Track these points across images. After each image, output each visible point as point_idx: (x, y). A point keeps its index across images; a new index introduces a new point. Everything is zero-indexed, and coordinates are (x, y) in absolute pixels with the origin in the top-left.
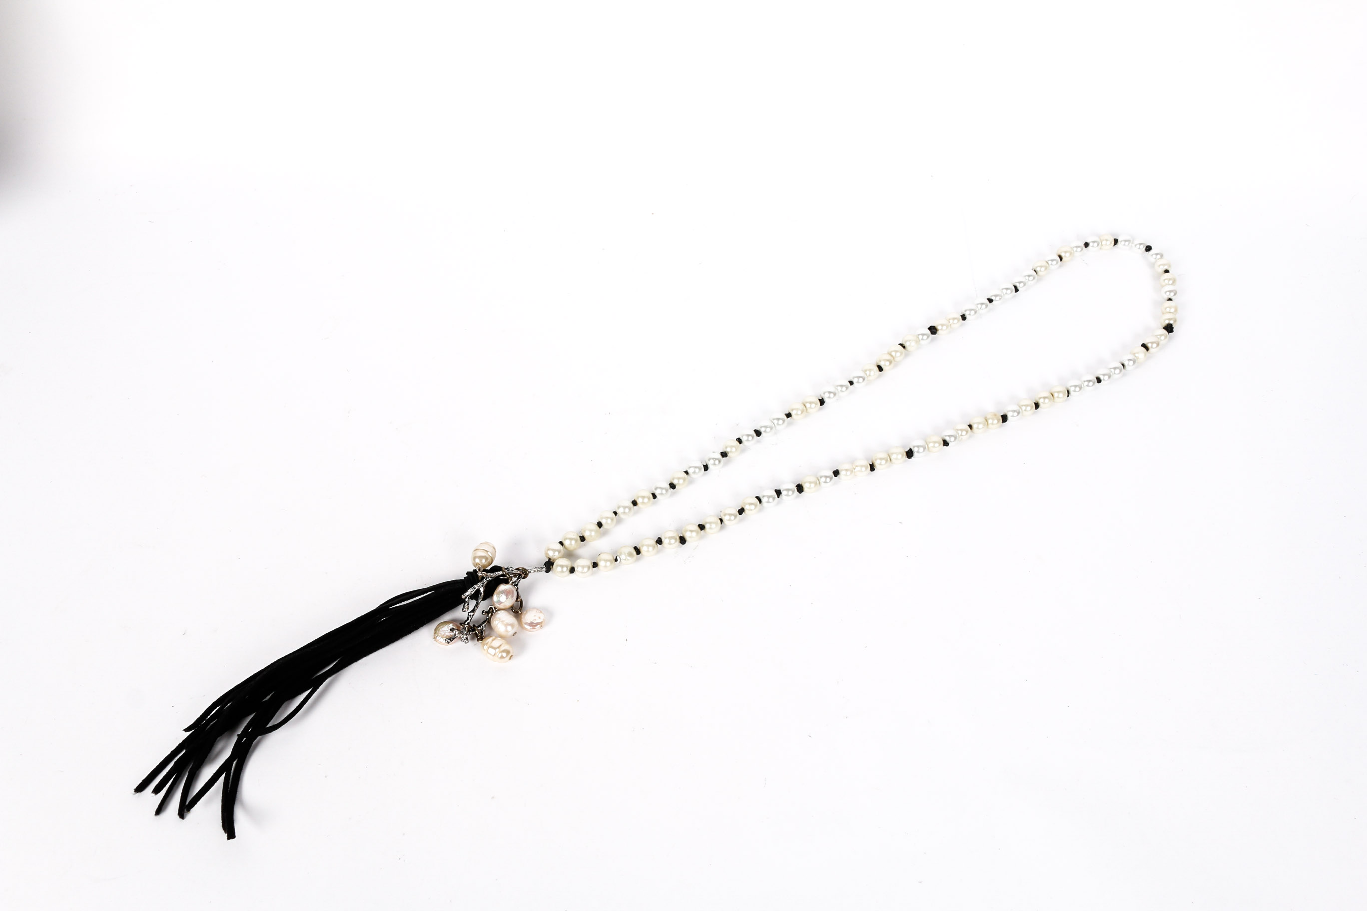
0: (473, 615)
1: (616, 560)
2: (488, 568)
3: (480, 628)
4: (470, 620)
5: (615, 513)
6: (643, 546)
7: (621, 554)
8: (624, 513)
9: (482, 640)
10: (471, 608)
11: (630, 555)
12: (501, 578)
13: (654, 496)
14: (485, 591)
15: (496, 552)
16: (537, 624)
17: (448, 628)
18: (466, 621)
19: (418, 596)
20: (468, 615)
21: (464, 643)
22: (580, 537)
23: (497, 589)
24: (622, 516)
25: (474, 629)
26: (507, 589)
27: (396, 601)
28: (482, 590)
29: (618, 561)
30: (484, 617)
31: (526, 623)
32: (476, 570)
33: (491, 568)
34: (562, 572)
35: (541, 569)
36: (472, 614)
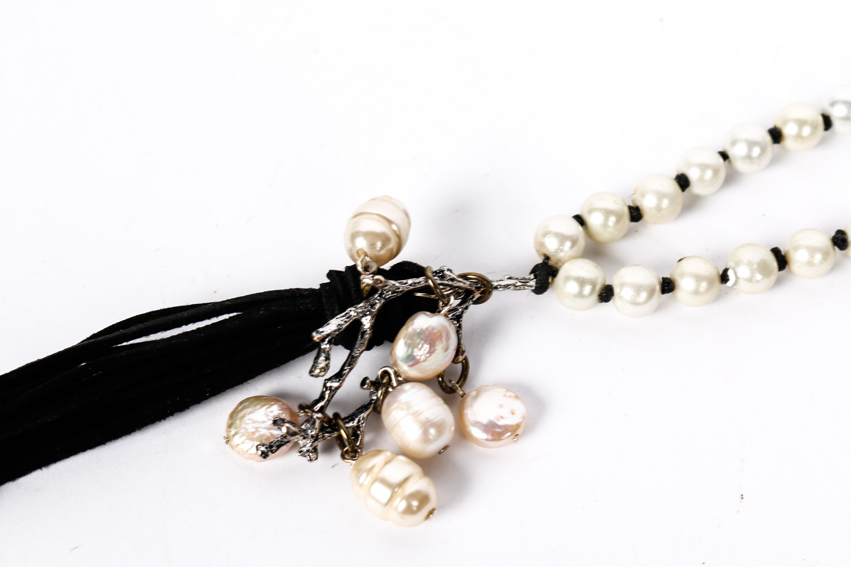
0: (337, 388)
1: (724, 278)
2: (387, 267)
3: (351, 424)
4: (329, 401)
5: (724, 156)
6: (796, 248)
7: (738, 263)
8: (749, 157)
9: (353, 458)
10: (334, 369)
11: (763, 268)
12: (419, 294)
13: (827, 122)
14: (374, 327)
15: (409, 224)
16: (506, 429)
17: (267, 415)
18: (317, 402)
19: (194, 321)
20: (325, 385)
21: (305, 460)
22: (630, 208)
23: (409, 323)
24: (740, 165)
25: (337, 424)
26: (433, 329)
27: (134, 328)
28: (367, 322)
29: (729, 284)
30: (364, 395)
31: (477, 424)
32: (354, 267)
33: (394, 267)
34: (580, 295)
35: (525, 282)
36: (335, 385)
